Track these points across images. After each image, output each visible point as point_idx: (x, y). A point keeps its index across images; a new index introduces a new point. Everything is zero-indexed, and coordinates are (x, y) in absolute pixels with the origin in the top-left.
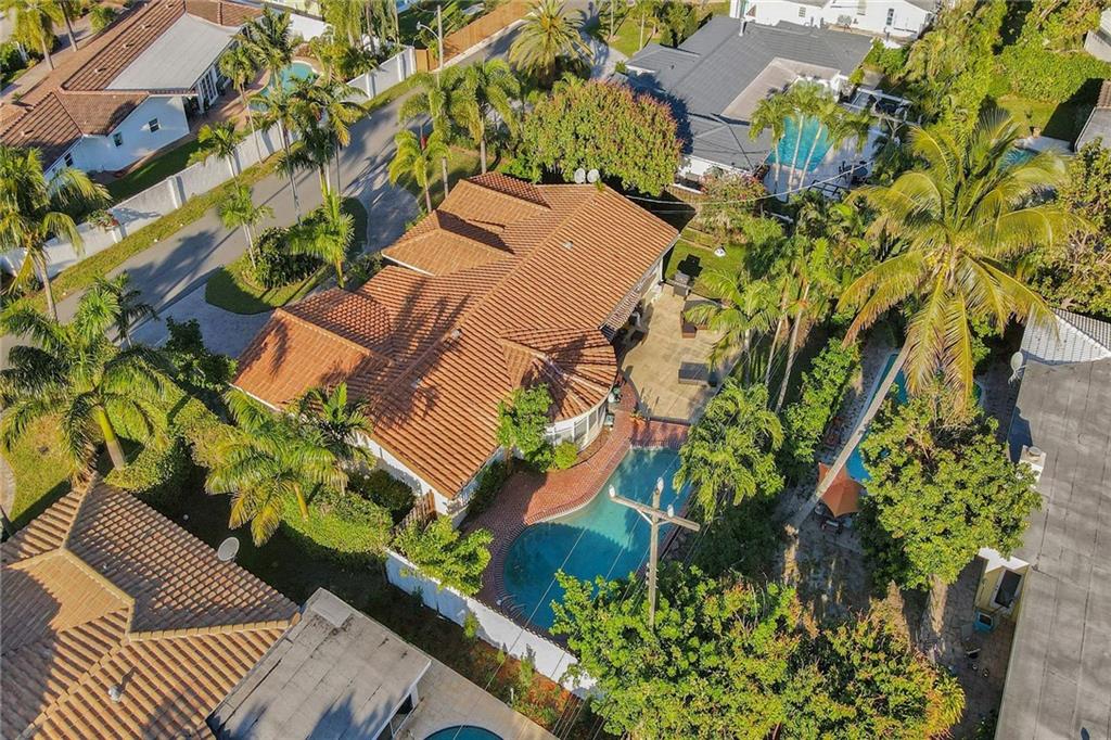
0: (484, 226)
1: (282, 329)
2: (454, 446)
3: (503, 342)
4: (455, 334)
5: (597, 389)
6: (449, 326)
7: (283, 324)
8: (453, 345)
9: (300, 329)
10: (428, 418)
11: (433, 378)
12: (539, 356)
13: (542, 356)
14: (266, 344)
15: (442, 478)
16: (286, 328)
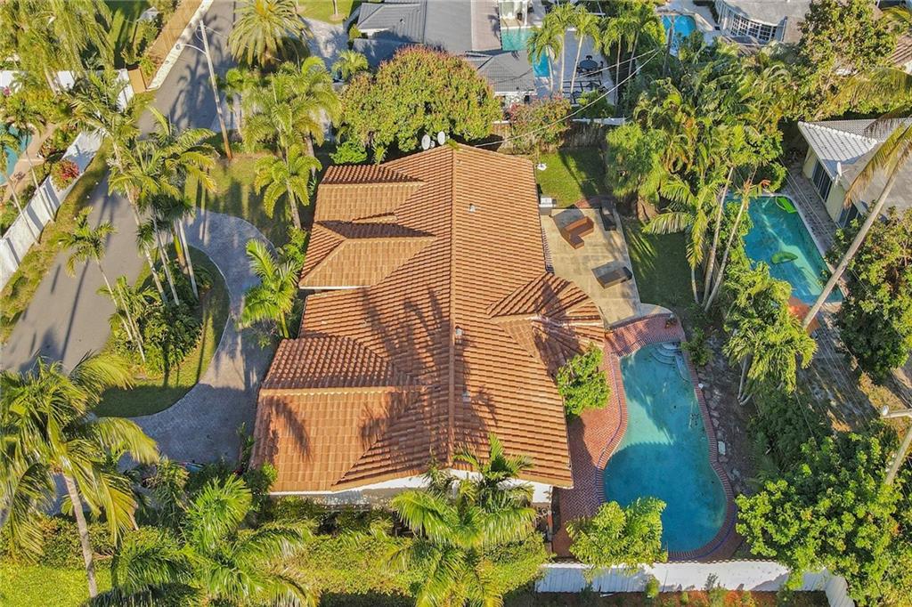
0: (375, 220)
1: (282, 408)
2: (537, 436)
3: (497, 321)
4: (459, 333)
5: (594, 324)
6: (447, 329)
7: (278, 400)
8: (464, 342)
9: (302, 400)
10: (500, 424)
11: (474, 382)
12: (532, 318)
13: (536, 317)
14: (274, 432)
15: (553, 471)
16: (285, 405)
